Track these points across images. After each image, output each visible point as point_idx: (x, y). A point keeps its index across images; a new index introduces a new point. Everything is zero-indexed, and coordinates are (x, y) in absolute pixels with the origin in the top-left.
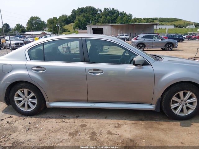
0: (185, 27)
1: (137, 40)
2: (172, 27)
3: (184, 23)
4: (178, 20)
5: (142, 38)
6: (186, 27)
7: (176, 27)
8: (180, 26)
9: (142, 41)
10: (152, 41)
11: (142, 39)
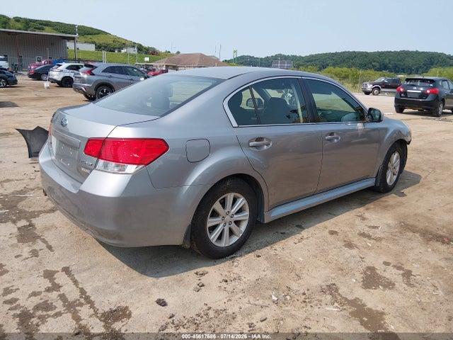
0: (120, 49)
1: (94, 75)
2: (92, 48)
3: (114, 41)
4: (99, 32)
5: (104, 71)
6: (120, 51)
7: (99, 47)
8: (105, 47)
9: (107, 78)
10: (127, 81)
11: (104, 74)
